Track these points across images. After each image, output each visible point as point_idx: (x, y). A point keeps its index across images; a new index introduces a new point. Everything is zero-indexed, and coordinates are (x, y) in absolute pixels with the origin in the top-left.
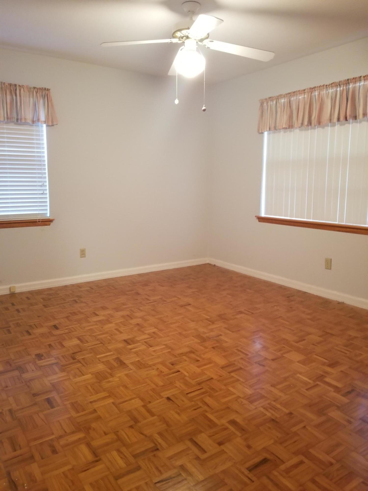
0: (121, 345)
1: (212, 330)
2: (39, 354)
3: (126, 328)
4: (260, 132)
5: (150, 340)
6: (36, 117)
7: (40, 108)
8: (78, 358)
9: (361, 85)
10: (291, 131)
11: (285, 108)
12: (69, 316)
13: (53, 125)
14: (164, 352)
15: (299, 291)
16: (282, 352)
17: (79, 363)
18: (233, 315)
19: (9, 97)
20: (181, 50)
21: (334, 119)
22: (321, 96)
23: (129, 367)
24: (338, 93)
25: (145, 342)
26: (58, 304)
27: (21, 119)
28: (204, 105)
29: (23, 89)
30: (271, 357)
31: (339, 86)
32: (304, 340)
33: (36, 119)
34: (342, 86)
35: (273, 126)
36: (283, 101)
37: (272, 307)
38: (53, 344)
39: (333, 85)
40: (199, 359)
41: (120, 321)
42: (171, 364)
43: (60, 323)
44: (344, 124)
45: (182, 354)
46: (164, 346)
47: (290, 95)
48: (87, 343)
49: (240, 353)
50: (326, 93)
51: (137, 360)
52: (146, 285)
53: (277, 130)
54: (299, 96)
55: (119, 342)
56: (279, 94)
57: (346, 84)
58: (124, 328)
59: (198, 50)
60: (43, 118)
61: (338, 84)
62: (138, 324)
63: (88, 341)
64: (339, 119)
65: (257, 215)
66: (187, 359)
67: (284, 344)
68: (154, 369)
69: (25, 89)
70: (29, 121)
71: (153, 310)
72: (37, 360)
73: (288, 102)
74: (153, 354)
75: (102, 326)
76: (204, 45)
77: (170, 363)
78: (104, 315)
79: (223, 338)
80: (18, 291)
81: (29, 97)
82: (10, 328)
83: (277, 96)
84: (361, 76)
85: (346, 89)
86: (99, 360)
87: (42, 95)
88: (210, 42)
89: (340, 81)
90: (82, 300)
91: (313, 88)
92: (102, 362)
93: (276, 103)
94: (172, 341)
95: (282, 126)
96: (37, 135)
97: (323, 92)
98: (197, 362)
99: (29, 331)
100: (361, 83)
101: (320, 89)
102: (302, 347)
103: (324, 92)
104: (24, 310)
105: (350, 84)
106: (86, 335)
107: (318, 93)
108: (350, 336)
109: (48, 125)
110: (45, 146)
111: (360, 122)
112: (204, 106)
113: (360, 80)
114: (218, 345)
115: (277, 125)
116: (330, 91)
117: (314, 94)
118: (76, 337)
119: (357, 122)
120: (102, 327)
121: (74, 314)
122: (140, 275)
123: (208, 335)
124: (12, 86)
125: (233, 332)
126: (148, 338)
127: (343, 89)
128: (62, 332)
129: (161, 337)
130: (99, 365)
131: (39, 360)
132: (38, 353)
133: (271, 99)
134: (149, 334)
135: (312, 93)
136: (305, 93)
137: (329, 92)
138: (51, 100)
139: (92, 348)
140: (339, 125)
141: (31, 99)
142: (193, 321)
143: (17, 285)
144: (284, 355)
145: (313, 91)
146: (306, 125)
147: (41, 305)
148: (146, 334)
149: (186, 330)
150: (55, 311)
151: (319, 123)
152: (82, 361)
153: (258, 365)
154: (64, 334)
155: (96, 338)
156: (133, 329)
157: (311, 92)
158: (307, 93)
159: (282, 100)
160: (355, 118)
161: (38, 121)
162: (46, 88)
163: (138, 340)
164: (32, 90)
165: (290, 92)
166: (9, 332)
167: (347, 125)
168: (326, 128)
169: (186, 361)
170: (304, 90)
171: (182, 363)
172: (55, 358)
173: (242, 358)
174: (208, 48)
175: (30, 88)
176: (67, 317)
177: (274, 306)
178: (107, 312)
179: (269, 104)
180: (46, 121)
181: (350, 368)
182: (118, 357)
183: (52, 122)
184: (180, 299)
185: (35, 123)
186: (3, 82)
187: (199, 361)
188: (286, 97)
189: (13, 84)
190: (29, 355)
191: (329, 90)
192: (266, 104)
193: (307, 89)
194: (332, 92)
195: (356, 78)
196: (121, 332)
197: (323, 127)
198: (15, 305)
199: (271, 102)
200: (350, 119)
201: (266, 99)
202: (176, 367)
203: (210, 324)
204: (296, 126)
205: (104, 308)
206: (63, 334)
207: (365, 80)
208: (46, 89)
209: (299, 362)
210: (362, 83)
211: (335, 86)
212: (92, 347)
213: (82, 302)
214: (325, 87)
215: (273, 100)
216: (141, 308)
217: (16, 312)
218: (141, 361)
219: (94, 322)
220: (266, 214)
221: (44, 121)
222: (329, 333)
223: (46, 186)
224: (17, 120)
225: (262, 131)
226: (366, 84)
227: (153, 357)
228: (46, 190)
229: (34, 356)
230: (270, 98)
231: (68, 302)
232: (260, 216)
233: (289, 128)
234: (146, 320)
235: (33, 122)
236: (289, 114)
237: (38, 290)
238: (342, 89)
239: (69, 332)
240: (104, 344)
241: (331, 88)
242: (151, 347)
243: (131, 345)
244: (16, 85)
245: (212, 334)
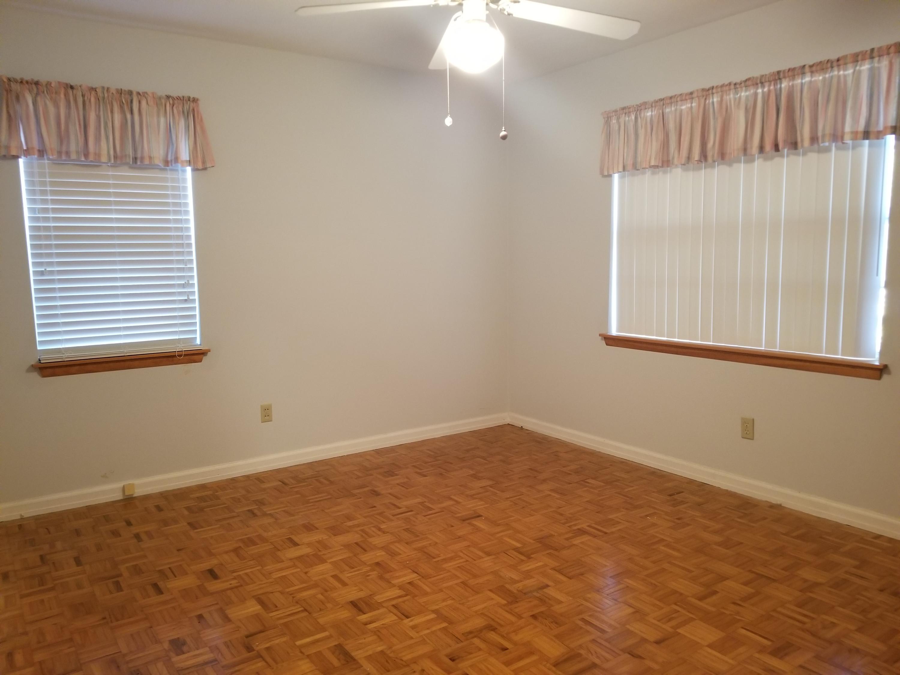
0: (345, 614)
1: (527, 575)
2: (178, 638)
3: (353, 574)
4: (606, 173)
5: (404, 602)
6: (172, 154)
7: (180, 136)
8: (258, 648)
9: (805, 83)
10: (665, 172)
11: (654, 129)
12: (240, 547)
13: (205, 169)
14: (434, 629)
15: (691, 482)
16: (674, 623)
17: (261, 659)
18: (567, 539)
19: (117, 117)
20: (455, 20)
21: (751, 148)
22: (724, 102)
23: (362, 667)
24: (760, 97)
25: (393, 606)
26: (219, 520)
27: (142, 158)
28: (504, 127)
29: (145, 100)
30: (652, 635)
31: (760, 85)
32: (715, 593)
33: (171, 156)
34: (767, 84)
35: (630, 162)
36: (649, 114)
37: (641, 517)
38: (206, 616)
39: (748, 83)
40: (506, 644)
41: (341, 558)
42: (451, 659)
43: (222, 564)
44: (772, 158)
45: (471, 632)
46: (433, 616)
47: (662, 102)
48: (276, 611)
49: (589, 628)
50: (735, 99)
51: (380, 649)
52: (391, 474)
53: (637, 170)
54: (682, 105)
55: (340, 606)
56: (641, 101)
57: (775, 80)
58: (351, 572)
59: (489, 19)
60: (184, 154)
61: (758, 82)
62: (378, 564)
63: (277, 605)
64: (761, 149)
65: (603, 332)
66: (482, 645)
67: (676, 604)
68: (414, 672)
69: (149, 99)
70: (158, 162)
71: (406, 530)
72: (172, 654)
73: (659, 116)
74: (412, 633)
75: (306, 570)
76: (501, 9)
77: (447, 656)
78: (309, 545)
79: (551, 592)
80: (138, 492)
81: (158, 116)
82: (120, 579)
83: (637, 105)
84: (804, 66)
85: (775, 90)
86: (301, 652)
87: (183, 112)
88: (513, 3)
89: (763, 76)
90: (265, 510)
91: (709, 90)
92: (308, 656)
93: (636, 118)
94: (450, 602)
95: (650, 162)
96: (174, 188)
97: (728, 97)
98: (504, 652)
99: (158, 583)
100: (805, 78)
101: (722, 91)
102: (713, 609)
103: (731, 96)
104: (149, 535)
105: (783, 80)
106: (272, 593)
107: (719, 99)
108: (805, 581)
109: (196, 168)
110: (191, 208)
111: (804, 154)
112: (503, 129)
113: (803, 73)
114: (543, 609)
115: (639, 160)
116: (743, 94)
117: (711, 101)
118: (254, 597)
119: (798, 155)
120: (306, 573)
121: (251, 542)
122: (379, 452)
123: (520, 585)
124: (125, 94)
125: (570, 578)
126: (400, 597)
127: (769, 91)
128: (226, 585)
129: (426, 594)
130: (300, 663)
131: (178, 655)
132: (176, 637)
133: (626, 110)
134: (401, 588)
135: (708, 98)
136: (693, 98)
137: (740, 97)
138: (201, 120)
139: (286, 623)
140: (761, 160)
141: (162, 120)
142: (488, 554)
143: (136, 482)
144: (679, 631)
145: (709, 94)
146: (696, 161)
147: (185, 524)
148: (394, 585)
149: (475, 576)
150: (212, 537)
151: (722, 156)
152: (264, 654)
153: (629, 656)
154: (231, 589)
155: (293, 597)
156: (369, 576)
157: (704, 97)
158: (697, 99)
159: (647, 112)
160: (794, 145)
161: (175, 161)
162: (192, 97)
163: (378, 602)
164: (163, 101)
165: (662, 97)
166: (119, 588)
167: (777, 160)
168: (735, 165)
169: (480, 649)
170: (691, 93)
171: (471, 656)
172: (210, 647)
173: (594, 641)
174: (509, 14)
175: (160, 98)
176: (236, 551)
177: (647, 516)
178: (315, 537)
179: (622, 120)
180: (192, 161)
181: (817, 657)
182: (339, 644)
183: (204, 162)
184: (458, 502)
185: (170, 164)
186: (106, 86)
187: (507, 649)
188: (655, 107)
189: (125, 91)
190: (158, 642)
191: (741, 92)
192: (616, 121)
193: (697, 90)
194: (747, 97)
195: (794, 69)
196: (344, 584)
197: (730, 165)
198: (132, 525)
199: (625, 116)
200: (784, 148)
201: (616, 111)
202: (461, 665)
203: (522, 561)
204: (676, 161)
205: (309, 528)
206: (228, 589)
207: (812, 72)
208: (191, 100)
209: (710, 646)
210: (807, 79)
211: (753, 85)
212: (286, 620)
213: (265, 515)
214: (732, 86)
215: (629, 112)
216: (383, 526)
217: (135, 540)
218: (388, 652)
219: (291, 559)
220: (619, 330)
221: (186, 161)
222: (762, 576)
223: (193, 285)
224: (135, 159)
225: (608, 172)
226: (815, 81)
227: (412, 642)
228: (193, 293)
229: (166, 645)
230: (623, 109)
231: (238, 516)
232: (608, 334)
233: (662, 166)
234: (393, 554)
235: (167, 163)
236: (662, 139)
237: (178, 489)
238: (766, 89)
239: (239, 584)
240: (310, 613)
241: (744, 88)
242: (407, 617)
243: (365, 614)
244: (130, 93)
245: (529, 582)
